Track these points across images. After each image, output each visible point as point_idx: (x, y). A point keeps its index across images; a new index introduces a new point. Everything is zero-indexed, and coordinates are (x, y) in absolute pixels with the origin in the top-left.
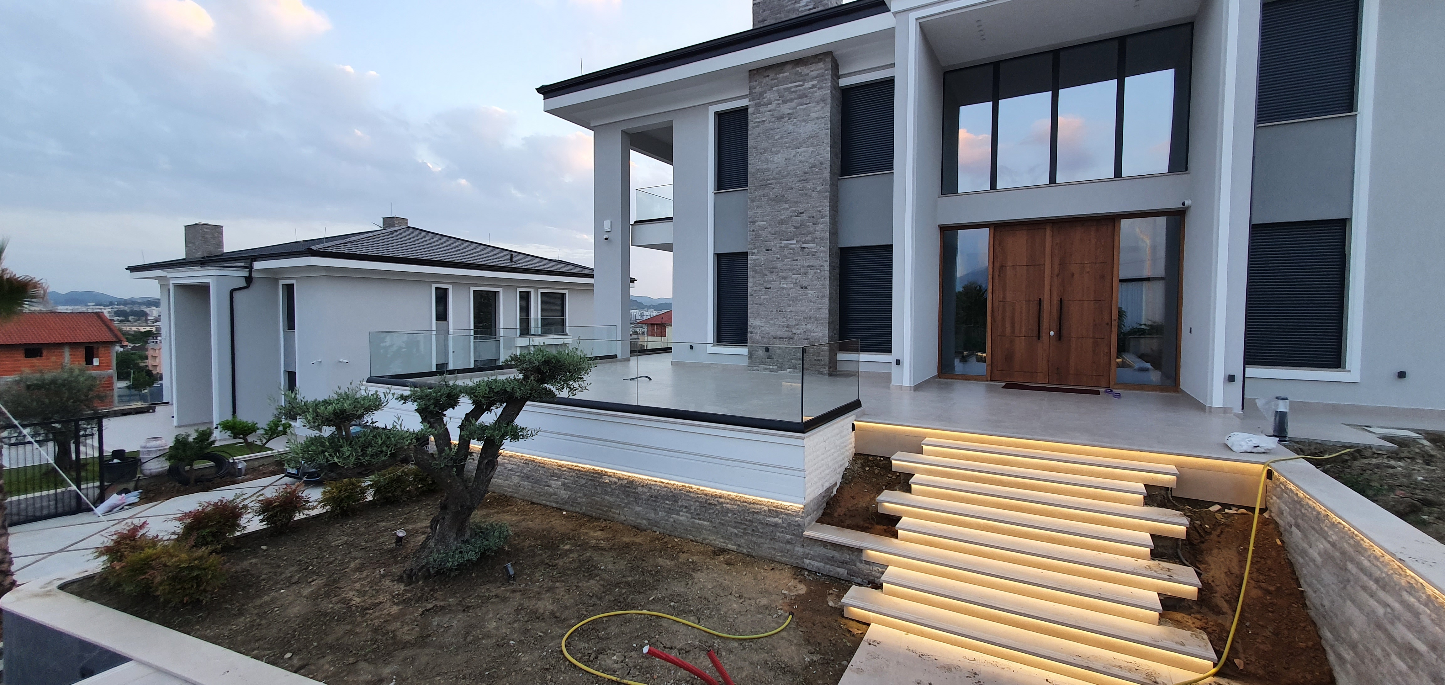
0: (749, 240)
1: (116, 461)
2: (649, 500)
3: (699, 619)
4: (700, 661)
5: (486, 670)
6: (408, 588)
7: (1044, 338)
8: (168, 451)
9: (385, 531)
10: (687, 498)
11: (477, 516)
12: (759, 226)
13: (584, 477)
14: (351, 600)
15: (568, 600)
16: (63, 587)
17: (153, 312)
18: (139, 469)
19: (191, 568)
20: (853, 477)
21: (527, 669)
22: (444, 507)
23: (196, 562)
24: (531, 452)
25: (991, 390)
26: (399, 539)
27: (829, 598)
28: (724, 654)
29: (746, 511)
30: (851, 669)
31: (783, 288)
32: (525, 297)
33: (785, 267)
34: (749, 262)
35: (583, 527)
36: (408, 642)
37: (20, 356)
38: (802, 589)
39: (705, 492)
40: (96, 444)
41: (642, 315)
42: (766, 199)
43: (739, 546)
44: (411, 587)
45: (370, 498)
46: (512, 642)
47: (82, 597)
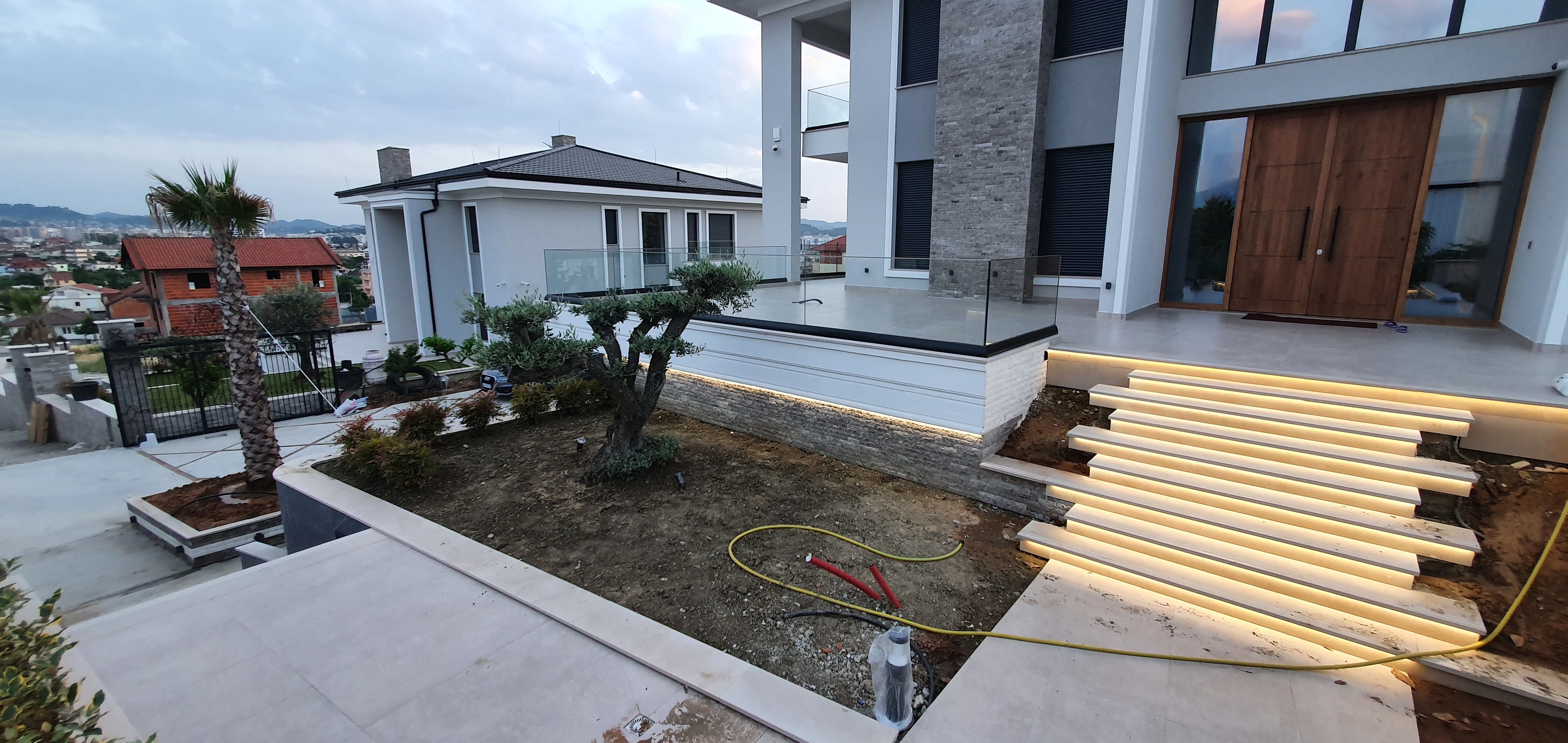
0: (935, 144)
1: (345, 370)
2: (816, 423)
3: (864, 539)
4: (863, 576)
5: (659, 563)
6: (589, 488)
7: (1308, 258)
8: (384, 363)
9: (568, 438)
10: (855, 423)
11: (648, 429)
12: (948, 127)
13: (751, 398)
14: (540, 495)
15: (735, 511)
16: (315, 467)
17: (362, 239)
18: (363, 379)
19: (408, 457)
20: (1042, 411)
21: (697, 566)
22: (618, 417)
23: (412, 451)
24: (699, 371)
25: (1226, 320)
26: (580, 446)
27: (1004, 531)
28: (888, 572)
29: (918, 438)
30: (1023, 599)
31: (974, 201)
32: (693, 219)
33: (977, 176)
34: (935, 171)
35: (750, 447)
36: (589, 534)
37: (263, 276)
38: (975, 520)
39: (875, 417)
40: (329, 356)
41: (816, 241)
42: (958, 93)
43: (909, 473)
44: (592, 488)
45: (553, 409)
46: (682, 543)
47: (329, 475)
